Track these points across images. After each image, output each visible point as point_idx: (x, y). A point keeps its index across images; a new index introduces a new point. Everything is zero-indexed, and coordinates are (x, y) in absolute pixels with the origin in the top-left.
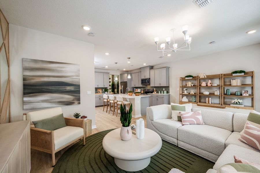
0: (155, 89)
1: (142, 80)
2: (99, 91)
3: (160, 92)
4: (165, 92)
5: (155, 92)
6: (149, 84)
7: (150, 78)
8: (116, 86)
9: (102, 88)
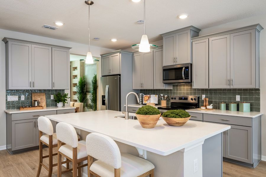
0: (204, 96)
1: (164, 70)
2: (38, 99)
3: (223, 106)
4: (246, 106)
5: (208, 107)
6: (189, 80)
7: (191, 65)
8: (91, 87)
9: (47, 92)
